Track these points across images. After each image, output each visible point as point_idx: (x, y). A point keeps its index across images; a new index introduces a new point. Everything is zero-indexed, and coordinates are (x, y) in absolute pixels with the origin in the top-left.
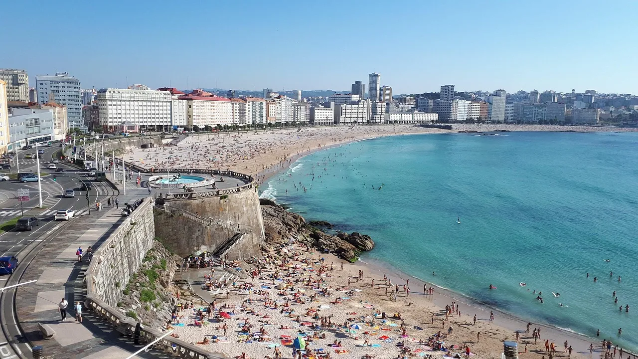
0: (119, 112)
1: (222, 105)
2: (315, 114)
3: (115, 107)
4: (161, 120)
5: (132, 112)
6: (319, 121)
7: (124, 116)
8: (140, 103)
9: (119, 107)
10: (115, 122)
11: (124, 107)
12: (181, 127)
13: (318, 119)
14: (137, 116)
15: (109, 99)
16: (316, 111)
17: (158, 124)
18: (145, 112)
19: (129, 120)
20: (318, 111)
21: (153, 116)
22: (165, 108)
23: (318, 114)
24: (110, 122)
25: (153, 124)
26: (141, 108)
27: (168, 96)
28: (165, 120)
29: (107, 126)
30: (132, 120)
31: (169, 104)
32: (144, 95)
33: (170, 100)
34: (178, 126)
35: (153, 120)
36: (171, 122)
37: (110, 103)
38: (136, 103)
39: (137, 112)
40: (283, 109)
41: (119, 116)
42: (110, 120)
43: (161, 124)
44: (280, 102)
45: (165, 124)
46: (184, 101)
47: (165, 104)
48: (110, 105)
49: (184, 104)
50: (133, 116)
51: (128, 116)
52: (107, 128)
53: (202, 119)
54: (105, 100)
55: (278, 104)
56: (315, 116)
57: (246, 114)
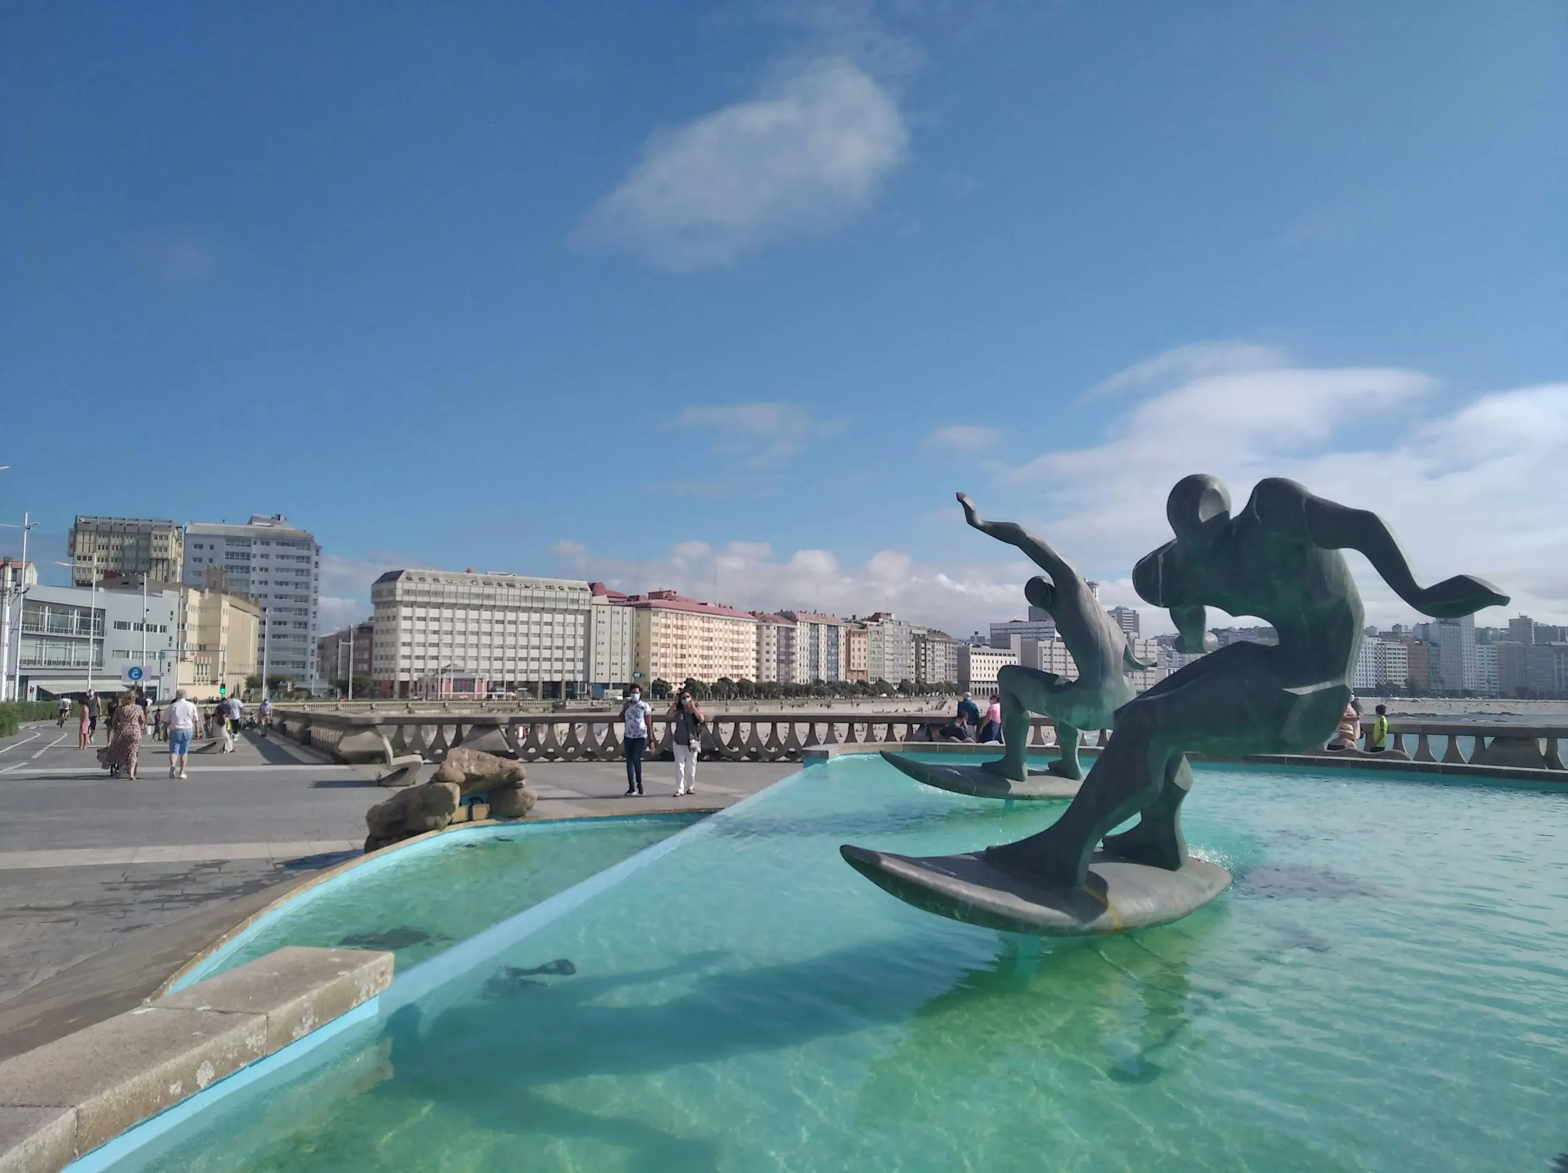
0: (433, 639)
1: (731, 627)
2: (972, 665)
3: (420, 625)
4: (558, 666)
5: (473, 639)
6: (982, 686)
7: (446, 651)
8: (499, 615)
9: (434, 626)
10: (417, 670)
11: (447, 626)
12: (616, 686)
13: (978, 679)
14: (485, 652)
15: (406, 598)
16: (973, 657)
17: (547, 678)
18: (511, 640)
19: (460, 664)
20: (979, 657)
21: (534, 653)
22: (570, 630)
23: (979, 664)
24: (403, 670)
25: (533, 677)
26: (498, 628)
27: (582, 595)
28: (569, 666)
29: (393, 682)
30: (472, 665)
31: (581, 619)
32: (512, 591)
33: (587, 608)
34: (606, 686)
35: (534, 665)
36: (586, 671)
37: (406, 611)
38: (486, 615)
39: (485, 640)
40: (887, 650)
41: (433, 651)
42: (404, 664)
43: (557, 678)
44: (880, 629)
45: (569, 677)
46: (628, 609)
47: (570, 618)
48: (405, 618)
49: (627, 618)
50: (472, 652)
51: (460, 652)
52: (392, 688)
53: (676, 665)
54: (395, 604)
55: (875, 636)
56: (972, 672)
57: (794, 657)
